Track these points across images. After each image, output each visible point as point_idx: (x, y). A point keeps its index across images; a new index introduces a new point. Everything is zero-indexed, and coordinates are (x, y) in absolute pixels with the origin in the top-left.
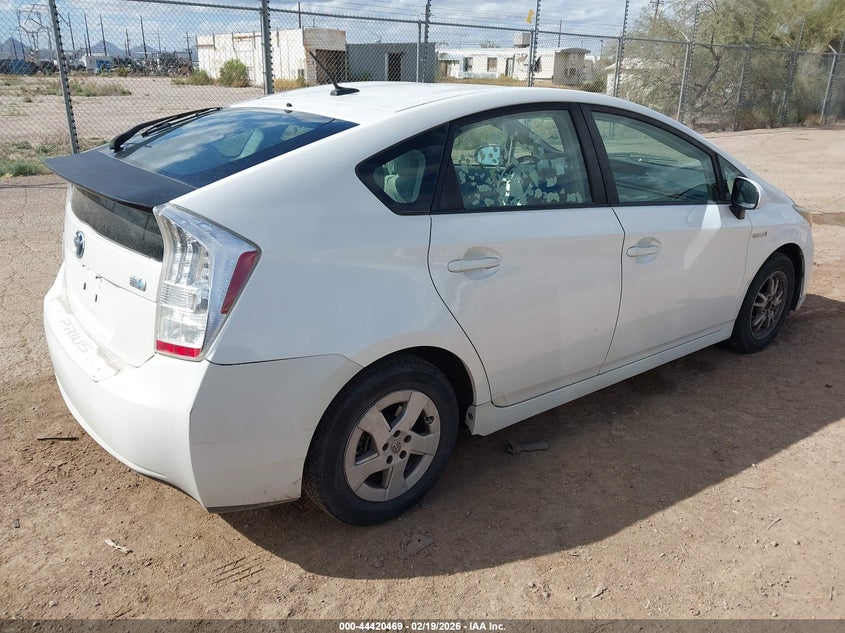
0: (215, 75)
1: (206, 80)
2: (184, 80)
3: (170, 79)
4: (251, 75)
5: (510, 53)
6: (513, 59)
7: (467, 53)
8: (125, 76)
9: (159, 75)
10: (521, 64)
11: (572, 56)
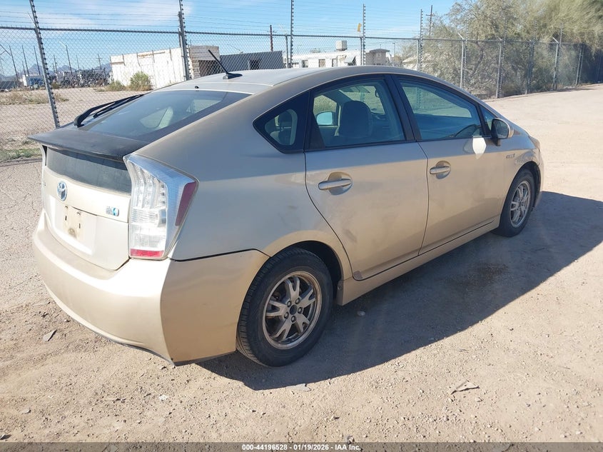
0: (126, 83)
1: (120, 87)
2: (103, 88)
3: (91, 88)
4: (152, 81)
5: (334, 55)
6: (337, 59)
7: (303, 57)
8: (58, 88)
9: (83, 86)
10: (342, 62)
11: (377, 55)
